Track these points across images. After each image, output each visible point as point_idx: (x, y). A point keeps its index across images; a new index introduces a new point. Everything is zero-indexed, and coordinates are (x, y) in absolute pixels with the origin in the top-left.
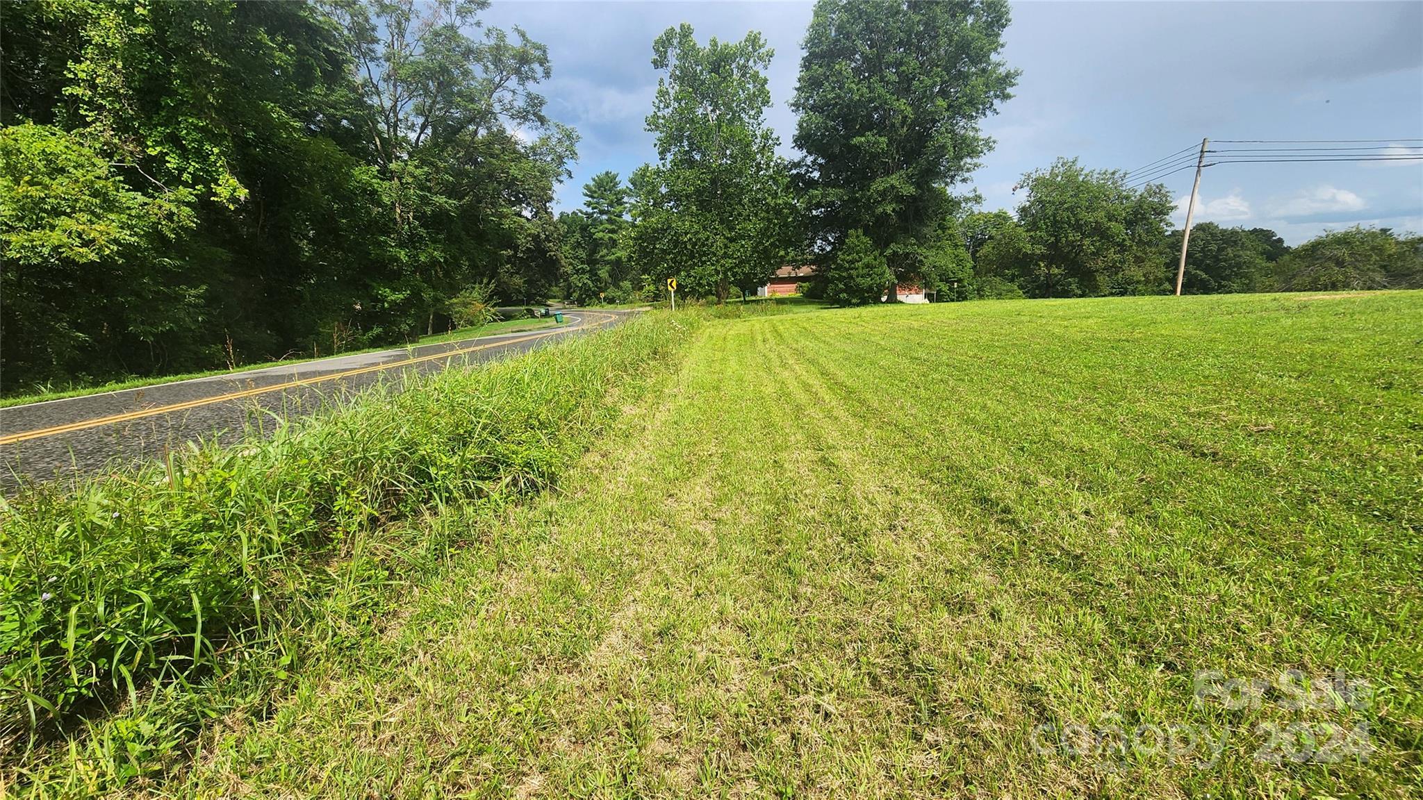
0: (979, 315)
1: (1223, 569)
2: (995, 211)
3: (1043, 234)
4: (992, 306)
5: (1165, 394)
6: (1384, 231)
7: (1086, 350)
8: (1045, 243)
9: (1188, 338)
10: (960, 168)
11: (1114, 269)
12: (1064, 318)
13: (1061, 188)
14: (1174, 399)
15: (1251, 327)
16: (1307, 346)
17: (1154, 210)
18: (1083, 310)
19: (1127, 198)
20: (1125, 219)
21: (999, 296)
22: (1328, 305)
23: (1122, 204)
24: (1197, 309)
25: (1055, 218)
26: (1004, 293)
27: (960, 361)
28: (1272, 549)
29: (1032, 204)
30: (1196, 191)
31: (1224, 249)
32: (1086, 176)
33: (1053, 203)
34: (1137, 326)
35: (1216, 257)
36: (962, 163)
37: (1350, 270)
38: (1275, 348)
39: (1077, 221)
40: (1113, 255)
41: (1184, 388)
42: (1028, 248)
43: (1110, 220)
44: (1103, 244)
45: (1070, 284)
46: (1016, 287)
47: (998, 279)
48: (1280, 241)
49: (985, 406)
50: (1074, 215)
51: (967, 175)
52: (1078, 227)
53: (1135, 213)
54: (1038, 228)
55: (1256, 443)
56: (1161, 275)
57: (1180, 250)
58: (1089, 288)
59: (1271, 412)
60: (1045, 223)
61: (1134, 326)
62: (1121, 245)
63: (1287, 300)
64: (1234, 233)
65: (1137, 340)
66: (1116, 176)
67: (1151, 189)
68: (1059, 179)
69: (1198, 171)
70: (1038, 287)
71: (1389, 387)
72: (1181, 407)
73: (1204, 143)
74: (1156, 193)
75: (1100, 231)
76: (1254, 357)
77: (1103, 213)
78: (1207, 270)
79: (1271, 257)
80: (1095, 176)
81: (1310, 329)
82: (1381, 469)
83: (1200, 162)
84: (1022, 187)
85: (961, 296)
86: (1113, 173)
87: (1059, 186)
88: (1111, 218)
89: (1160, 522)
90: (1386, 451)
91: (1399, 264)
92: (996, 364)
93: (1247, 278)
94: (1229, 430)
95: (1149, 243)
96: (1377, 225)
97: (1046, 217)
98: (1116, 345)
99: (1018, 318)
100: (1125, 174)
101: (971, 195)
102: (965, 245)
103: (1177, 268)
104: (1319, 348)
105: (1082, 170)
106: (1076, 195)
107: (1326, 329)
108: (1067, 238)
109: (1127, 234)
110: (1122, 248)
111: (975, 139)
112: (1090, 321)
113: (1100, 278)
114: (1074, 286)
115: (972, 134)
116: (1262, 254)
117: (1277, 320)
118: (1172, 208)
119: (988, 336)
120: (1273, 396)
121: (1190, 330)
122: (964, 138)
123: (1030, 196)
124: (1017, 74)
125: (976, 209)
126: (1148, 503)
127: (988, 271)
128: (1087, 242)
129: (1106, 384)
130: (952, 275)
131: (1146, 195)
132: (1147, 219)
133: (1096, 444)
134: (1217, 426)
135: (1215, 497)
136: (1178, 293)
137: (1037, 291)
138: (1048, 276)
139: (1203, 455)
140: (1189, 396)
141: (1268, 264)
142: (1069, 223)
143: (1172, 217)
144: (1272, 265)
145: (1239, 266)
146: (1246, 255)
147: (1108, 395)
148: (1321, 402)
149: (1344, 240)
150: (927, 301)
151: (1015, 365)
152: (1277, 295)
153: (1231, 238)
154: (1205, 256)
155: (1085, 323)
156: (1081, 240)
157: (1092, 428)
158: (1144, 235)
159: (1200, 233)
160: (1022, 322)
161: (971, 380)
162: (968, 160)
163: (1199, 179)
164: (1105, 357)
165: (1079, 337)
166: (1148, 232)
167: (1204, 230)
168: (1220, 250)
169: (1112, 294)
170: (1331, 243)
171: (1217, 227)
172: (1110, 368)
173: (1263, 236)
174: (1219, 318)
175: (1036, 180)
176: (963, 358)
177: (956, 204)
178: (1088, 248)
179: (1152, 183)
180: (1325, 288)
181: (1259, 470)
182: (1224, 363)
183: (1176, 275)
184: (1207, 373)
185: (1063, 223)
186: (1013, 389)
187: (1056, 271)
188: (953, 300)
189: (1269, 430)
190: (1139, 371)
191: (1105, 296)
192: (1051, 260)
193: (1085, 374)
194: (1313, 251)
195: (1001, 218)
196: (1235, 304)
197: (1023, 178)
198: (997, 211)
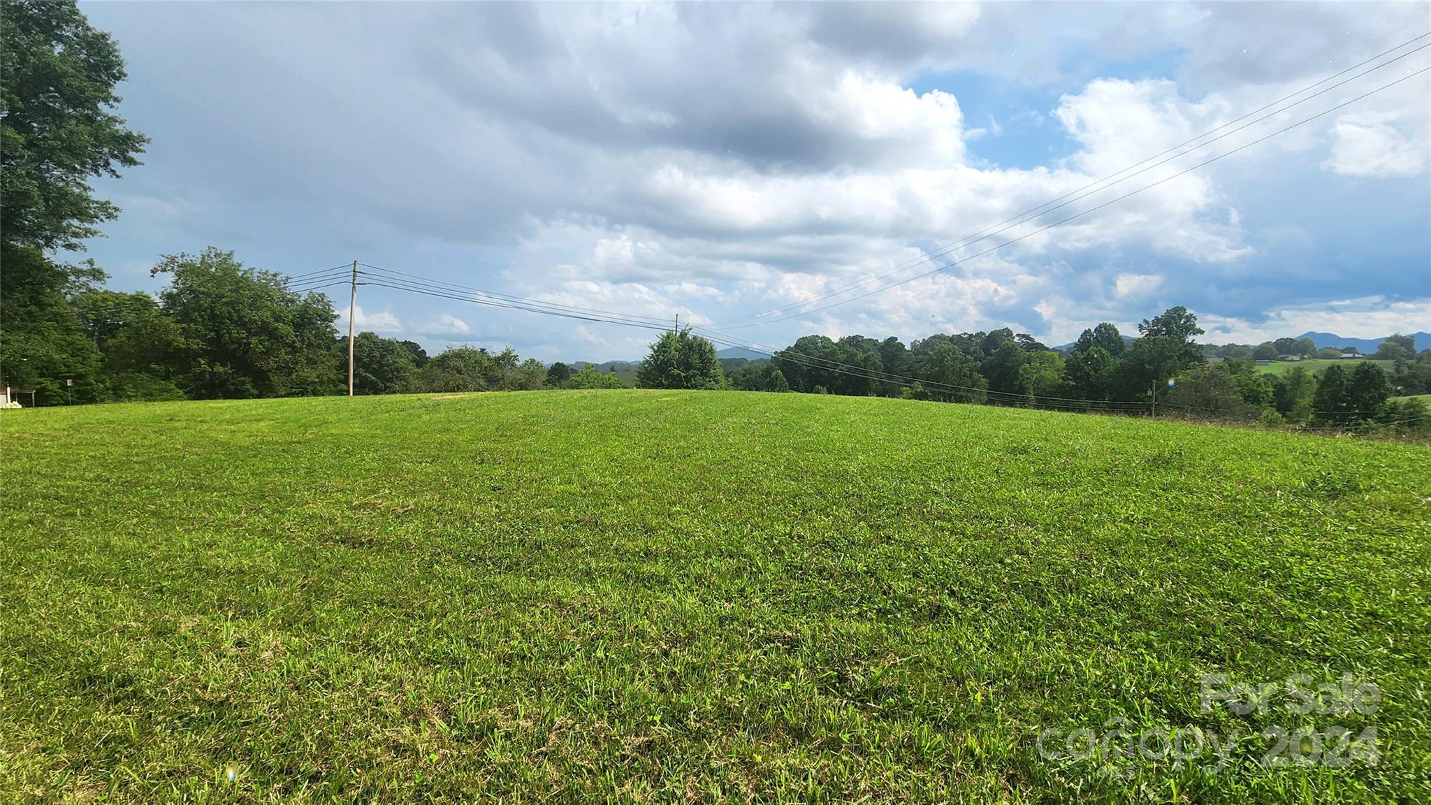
0: (110, 422)
1: (369, 650)
2: (131, 292)
3: (200, 327)
4: (135, 411)
5: (332, 492)
6: (483, 350)
7: (255, 456)
8: (203, 338)
9: (355, 436)
10: (59, 230)
11: (287, 369)
12: (231, 422)
13: (218, 281)
14: (340, 495)
15: (402, 423)
16: (438, 435)
17: (319, 316)
18: (254, 412)
19: (292, 301)
20: (292, 321)
21: (149, 397)
22: (452, 403)
23: (288, 306)
24: (364, 409)
25: (212, 311)
26: (156, 393)
27: (69, 489)
28: (407, 615)
29: (181, 292)
30: (354, 304)
31: (385, 356)
32: (245, 272)
33: (209, 295)
34: (310, 426)
35: (379, 362)
36: (64, 224)
37: (466, 376)
38: (419, 438)
39: (241, 318)
40: (284, 355)
41: (348, 484)
42: (181, 342)
43: (277, 321)
44: (272, 344)
45: (244, 383)
46: (173, 386)
47: (144, 376)
48: (423, 352)
49: (107, 545)
50: (237, 311)
51: (74, 240)
52: (242, 323)
53: (302, 317)
54: (192, 320)
55: (402, 523)
56: (332, 376)
57: (348, 355)
58: (264, 389)
59: (413, 494)
60: (201, 316)
61: (306, 427)
62: (292, 346)
63: (427, 399)
64: (390, 343)
65: (309, 441)
66: (278, 278)
67: (314, 297)
68: (213, 270)
69: (354, 288)
70: (203, 386)
71: (482, 462)
72: (345, 502)
73: (355, 264)
74: (319, 301)
75: (266, 330)
76: (403, 448)
77: (269, 313)
78: (374, 372)
79: (419, 365)
80: (256, 274)
81: (441, 422)
82: (476, 524)
83: (354, 280)
84: (164, 270)
85: (84, 397)
86: (275, 275)
87: (213, 277)
88: (278, 319)
89: (318, 624)
90: (479, 510)
91: (491, 373)
92: (129, 486)
93: (405, 380)
94: (383, 516)
95: (319, 346)
96: (477, 346)
97: (199, 309)
98: (288, 447)
99: (171, 425)
100: (287, 278)
101: (86, 267)
102: (85, 331)
103: (347, 370)
104: (446, 437)
105: (240, 265)
106: (236, 291)
107: (450, 421)
108: (230, 334)
109: (297, 336)
110: (293, 349)
111: (87, 199)
112: (262, 423)
113: (275, 379)
114: (249, 386)
115: (77, 191)
116: (413, 361)
117: (420, 417)
118: (336, 317)
119: (121, 450)
120: (414, 480)
121: (357, 428)
122: (63, 194)
123: (176, 282)
124: (141, 139)
125: (94, 285)
126: (309, 608)
127: (128, 366)
128: (254, 340)
129: (274, 490)
130: (63, 369)
131: (309, 300)
132: (314, 324)
133: (258, 560)
134: (374, 514)
135: (368, 581)
136: (351, 394)
137: (203, 391)
138: (213, 374)
139: (362, 544)
140: (353, 490)
141: (418, 370)
142: (230, 318)
143: (336, 324)
144: (420, 370)
145: (398, 370)
146: (402, 362)
147: (276, 502)
148: (445, 479)
149: (459, 355)
150: (16, 405)
151: (161, 484)
152: (421, 395)
153: (388, 347)
154: (371, 361)
155: (255, 426)
156: (247, 338)
157: (255, 543)
158: (312, 339)
159: (364, 341)
160: (175, 429)
161: (88, 514)
162: (75, 222)
163: (355, 294)
164: (276, 462)
165: (248, 442)
166: (316, 336)
167: (367, 339)
168: (382, 356)
169: (288, 395)
170: (452, 357)
171: (377, 337)
172: (280, 473)
173: (411, 347)
174: (380, 416)
175: (182, 266)
176: (77, 483)
177: (60, 275)
178: (257, 346)
179: (314, 291)
180: (453, 390)
181: (403, 547)
182: (381, 456)
183: (347, 377)
184: (368, 467)
185: (224, 318)
186: (154, 514)
187: (221, 369)
188: (67, 403)
189: (412, 510)
190: (310, 472)
191: (282, 396)
192: (213, 358)
193: (252, 482)
194: (443, 361)
195: (141, 303)
196: (392, 403)
197: (165, 260)
198: (134, 293)
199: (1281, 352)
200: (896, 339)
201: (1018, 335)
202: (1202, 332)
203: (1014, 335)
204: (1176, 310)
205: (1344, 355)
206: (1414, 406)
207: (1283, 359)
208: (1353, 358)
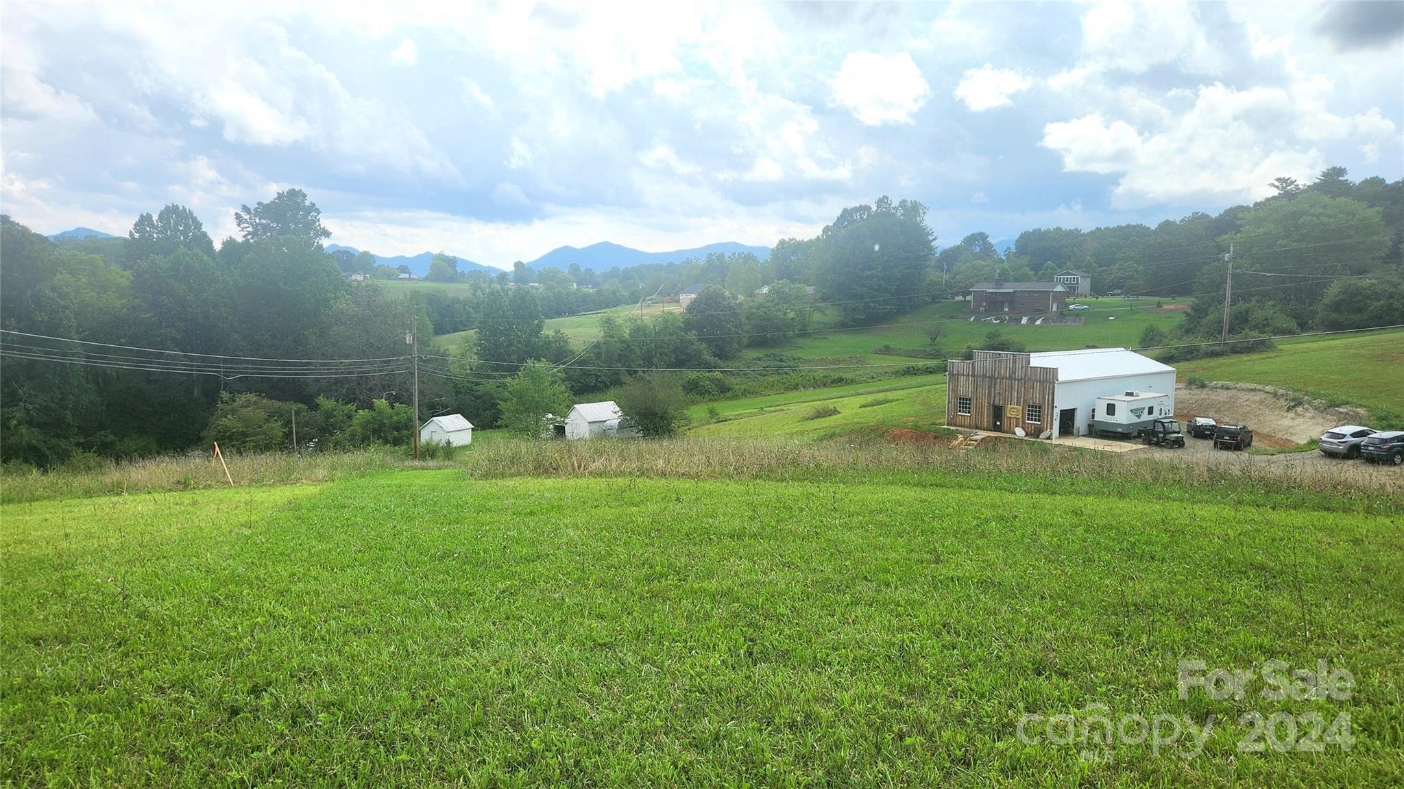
208: (410, 279)
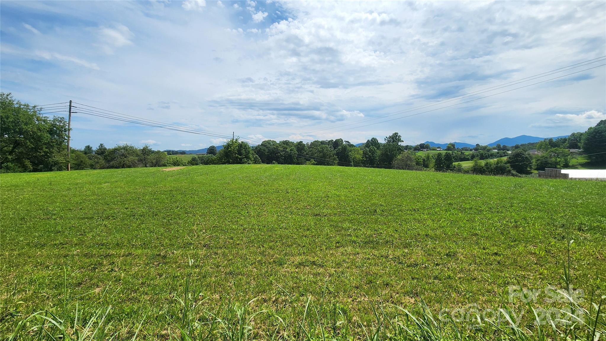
83: (70, 110)
199: (421, 148)
200: (302, 142)
201: (345, 141)
202: (403, 141)
203: (343, 141)
204: (396, 133)
205: (438, 149)
206: (459, 166)
207: (422, 150)
208: (440, 150)
